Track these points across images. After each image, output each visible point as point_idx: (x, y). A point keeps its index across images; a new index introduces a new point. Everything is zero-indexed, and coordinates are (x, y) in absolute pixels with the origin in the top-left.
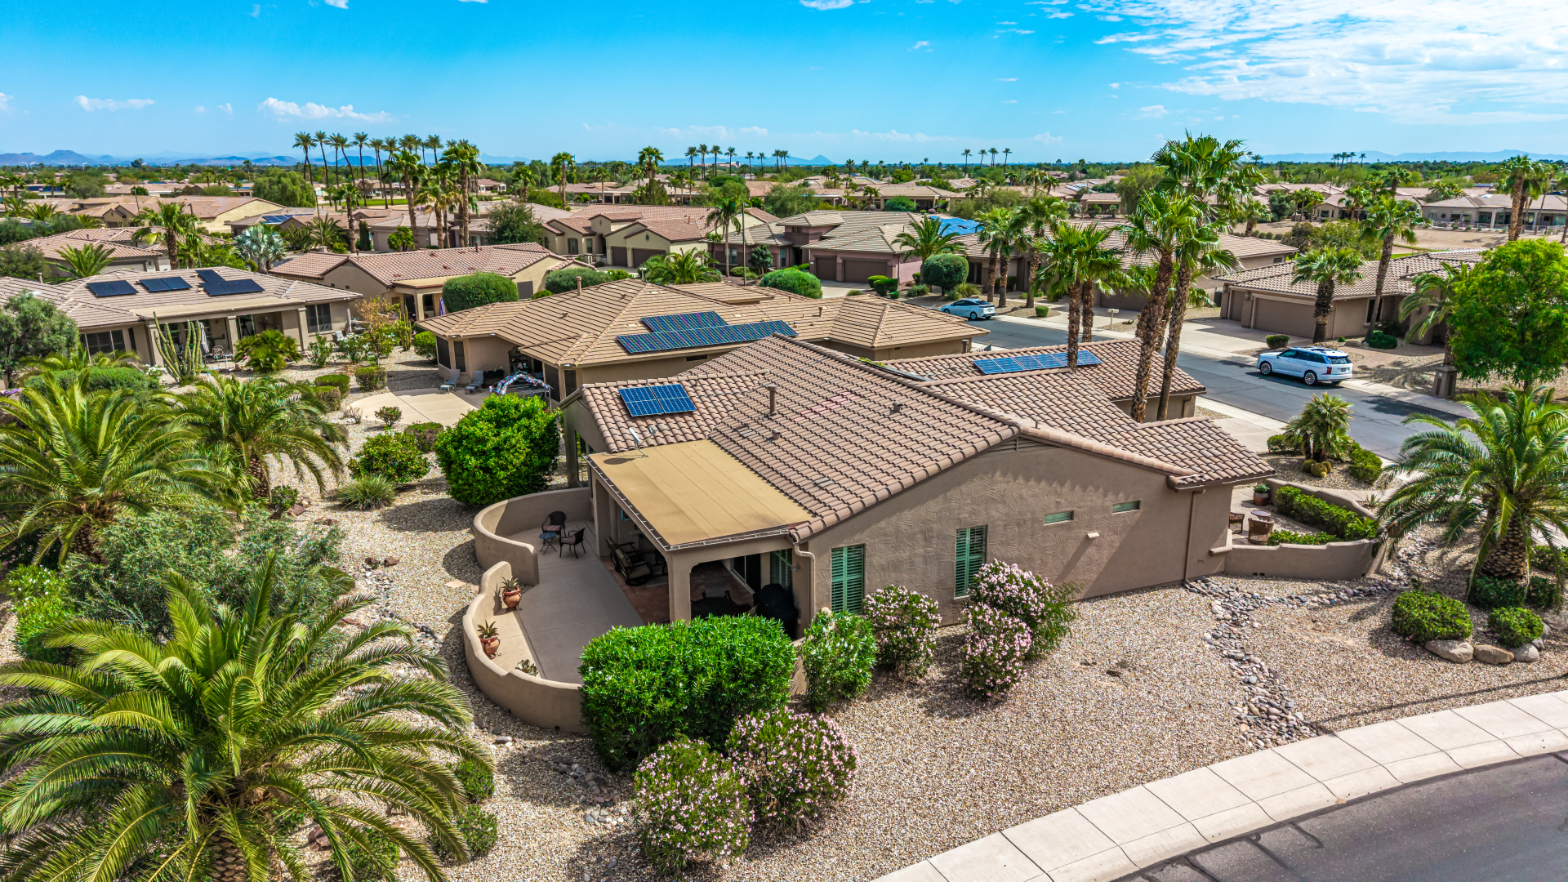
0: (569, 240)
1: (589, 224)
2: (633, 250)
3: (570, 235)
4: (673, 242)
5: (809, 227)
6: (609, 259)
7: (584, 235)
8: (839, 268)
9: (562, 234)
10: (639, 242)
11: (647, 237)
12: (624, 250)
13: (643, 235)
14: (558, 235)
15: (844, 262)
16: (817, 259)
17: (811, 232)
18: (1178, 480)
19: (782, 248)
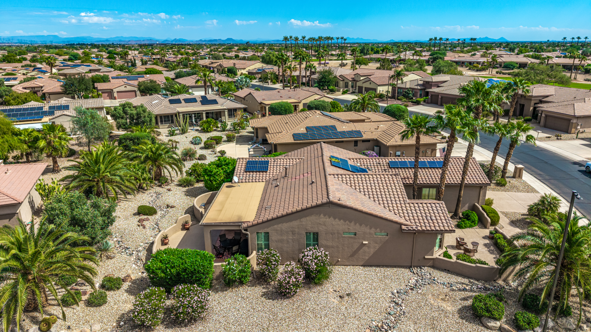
0: (346, 83)
1: (353, 77)
2: (365, 88)
3: (346, 81)
4: (379, 85)
5: (432, 82)
6: (357, 91)
7: (351, 81)
8: (439, 100)
9: (343, 80)
10: (367, 85)
11: (370, 83)
12: (362, 87)
13: (369, 82)
14: (342, 81)
15: (442, 97)
16: (432, 96)
17: (433, 84)
18: (403, 227)
19: (420, 90)
